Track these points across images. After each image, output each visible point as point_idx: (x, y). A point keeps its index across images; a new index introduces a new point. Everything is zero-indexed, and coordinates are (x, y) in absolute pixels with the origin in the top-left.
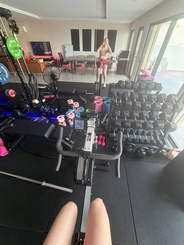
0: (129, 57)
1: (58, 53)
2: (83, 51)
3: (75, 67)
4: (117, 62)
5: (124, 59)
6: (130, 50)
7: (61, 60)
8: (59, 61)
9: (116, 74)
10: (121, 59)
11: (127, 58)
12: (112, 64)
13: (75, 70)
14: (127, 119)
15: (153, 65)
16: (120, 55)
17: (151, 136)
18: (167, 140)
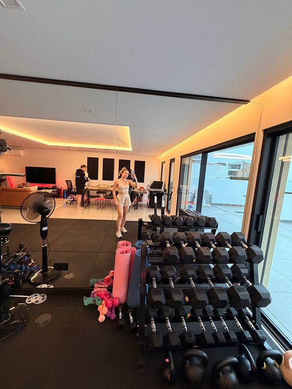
0: (163, 187)
1: (66, 181)
2: (103, 180)
3: (88, 199)
4: (148, 193)
5: (158, 190)
6: (163, 180)
7: (68, 189)
8: (64, 191)
9: (149, 207)
10: (153, 190)
11: (161, 188)
12: (142, 195)
13: (89, 202)
14: (174, 284)
15: (194, 197)
16: (152, 185)
17: (234, 320)
18: (262, 326)
